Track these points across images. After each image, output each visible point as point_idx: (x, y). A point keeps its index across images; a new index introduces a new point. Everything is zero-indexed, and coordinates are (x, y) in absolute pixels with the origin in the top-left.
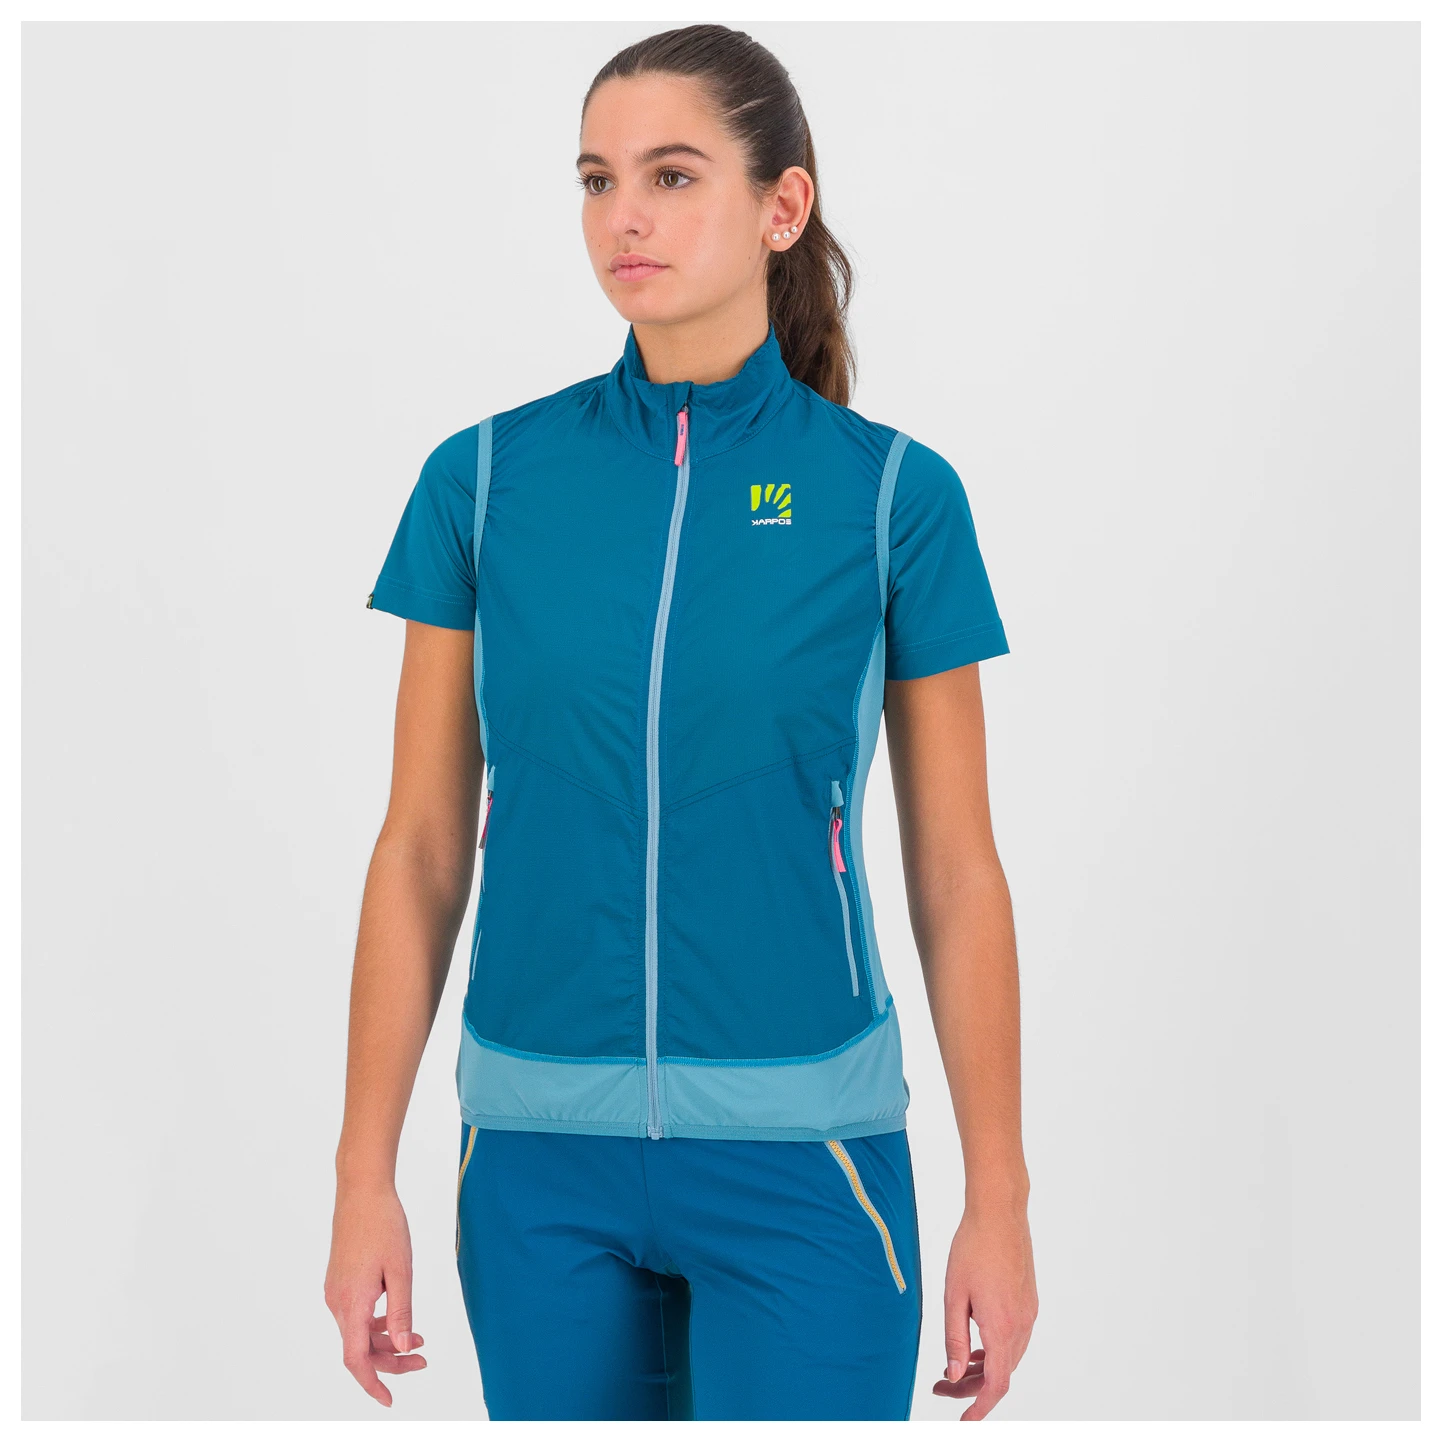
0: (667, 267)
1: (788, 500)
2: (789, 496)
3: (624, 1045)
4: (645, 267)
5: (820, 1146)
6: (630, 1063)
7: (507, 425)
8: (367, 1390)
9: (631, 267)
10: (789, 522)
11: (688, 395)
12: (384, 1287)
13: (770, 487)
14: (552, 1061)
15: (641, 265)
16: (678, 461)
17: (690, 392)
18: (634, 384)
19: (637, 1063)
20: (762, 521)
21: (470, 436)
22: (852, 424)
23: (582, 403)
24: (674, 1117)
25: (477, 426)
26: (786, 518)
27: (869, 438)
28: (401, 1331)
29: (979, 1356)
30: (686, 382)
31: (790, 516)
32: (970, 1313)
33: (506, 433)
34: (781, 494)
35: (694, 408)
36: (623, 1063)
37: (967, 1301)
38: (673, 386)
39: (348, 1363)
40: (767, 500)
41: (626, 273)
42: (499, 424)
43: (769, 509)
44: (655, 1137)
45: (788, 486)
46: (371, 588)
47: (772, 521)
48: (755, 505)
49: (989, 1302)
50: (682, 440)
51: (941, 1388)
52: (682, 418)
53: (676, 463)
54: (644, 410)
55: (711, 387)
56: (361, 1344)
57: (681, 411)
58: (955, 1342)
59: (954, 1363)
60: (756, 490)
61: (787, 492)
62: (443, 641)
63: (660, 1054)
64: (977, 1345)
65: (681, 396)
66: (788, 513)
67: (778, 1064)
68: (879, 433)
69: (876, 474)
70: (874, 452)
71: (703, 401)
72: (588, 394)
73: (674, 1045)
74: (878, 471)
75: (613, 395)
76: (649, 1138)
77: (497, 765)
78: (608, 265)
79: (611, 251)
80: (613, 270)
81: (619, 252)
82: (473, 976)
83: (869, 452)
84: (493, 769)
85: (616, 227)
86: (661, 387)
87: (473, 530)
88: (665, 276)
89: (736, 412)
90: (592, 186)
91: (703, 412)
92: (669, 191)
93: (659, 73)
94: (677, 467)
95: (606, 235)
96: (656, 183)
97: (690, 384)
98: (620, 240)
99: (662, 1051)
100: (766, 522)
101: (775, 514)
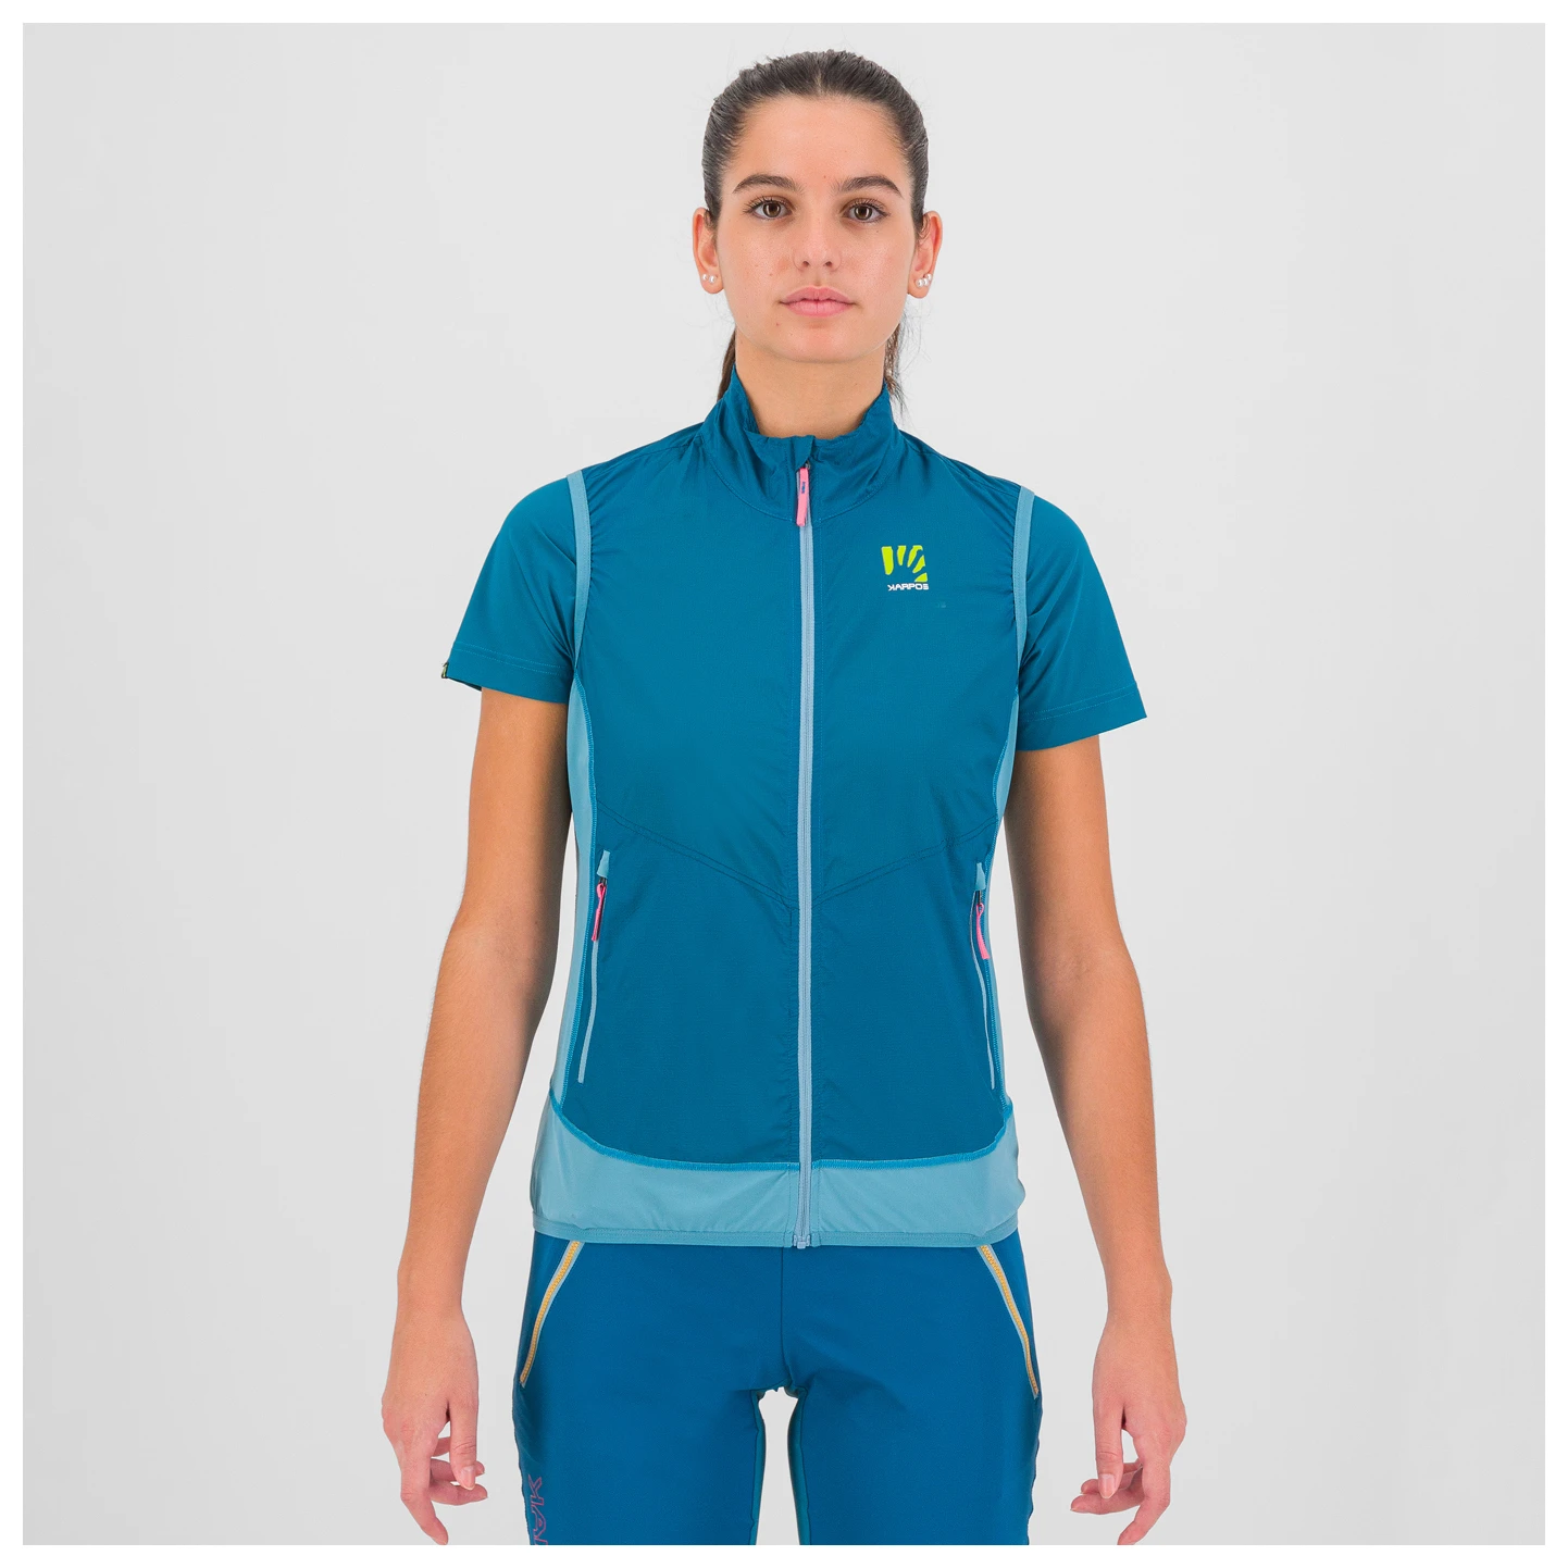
0: (848, 304)
1: (922, 563)
2: (922, 559)
3: (776, 1149)
4: (834, 303)
5: (972, 1254)
6: (781, 1168)
7: (601, 479)
8: (423, 1528)
9: (817, 301)
10: (926, 587)
11: (814, 451)
12: (448, 1417)
13: (902, 549)
14: (692, 1168)
15: (829, 300)
16: (800, 520)
17: (814, 446)
18: (747, 439)
19: (790, 1168)
20: (898, 586)
21: (561, 488)
22: (972, 480)
23: (681, 456)
24: (823, 1224)
25: (566, 479)
26: (922, 583)
27: (994, 495)
28: (466, 1466)
29: (1133, 1469)
30: (808, 436)
31: (926, 580)
32: (1124, 1421)
33: (603, 488)
34: (914, 556)
35: (817, 464)
36: (776, 1166)
37: (1121, 1410)
38: (793, 442)
39: (405, 1498)
40: (901, 563)
41: (811, 308)
42: (591, 481)
43: (904, 573)
44: (801, 1246)
45: (920, 547)
46: (446, 657)
47: (909, 586)
48: (889, 569)
49: (1143, 1413)
50: (803, 500)
51: (1091, 1498)
52: (804, 475)
53: (798, 523)
54: (757, 464)
55: (831, 442)
56: (422, 1479)
57: (804, 467)
58: (1109, 1455)
59: (1105, 1477)
60: (887, 552)
61: (919, 554)
62: (528, 716)
63: (814, 1159)
64: (1130, 1457)
65: (803, 452)
66: (924, 577)
67: (932, 1163)
68: (1002, 488)
69: (1008, 534)
70: (1003, 511)
71: (826, 457)
72: (686, 441)
73: (825, 1150)
74: (1009, 530)
75: (715, 448)
76: (794, 1248)
77: (613, 850)
78: (784, 297)
79: (788, 285)
80: (788, 304)
81: (806, 284)
82: (581, 1079)
83: (997, 510)
84: (606, 854)
85: (810, 258)
86: (779, 442)
87: (575, 595)
88: (851, 313)
89: (860, 467)
90: (760, 211)
91: (824, 467)
92: (861, 224)
93: (848, 98)
94: (799, 527)
95: (783, 265)
96: (847, 215)
97: (814, 443)
98: (810, 274)
99: (817, 1155)
100: (903, 587)
101: (911, 578)
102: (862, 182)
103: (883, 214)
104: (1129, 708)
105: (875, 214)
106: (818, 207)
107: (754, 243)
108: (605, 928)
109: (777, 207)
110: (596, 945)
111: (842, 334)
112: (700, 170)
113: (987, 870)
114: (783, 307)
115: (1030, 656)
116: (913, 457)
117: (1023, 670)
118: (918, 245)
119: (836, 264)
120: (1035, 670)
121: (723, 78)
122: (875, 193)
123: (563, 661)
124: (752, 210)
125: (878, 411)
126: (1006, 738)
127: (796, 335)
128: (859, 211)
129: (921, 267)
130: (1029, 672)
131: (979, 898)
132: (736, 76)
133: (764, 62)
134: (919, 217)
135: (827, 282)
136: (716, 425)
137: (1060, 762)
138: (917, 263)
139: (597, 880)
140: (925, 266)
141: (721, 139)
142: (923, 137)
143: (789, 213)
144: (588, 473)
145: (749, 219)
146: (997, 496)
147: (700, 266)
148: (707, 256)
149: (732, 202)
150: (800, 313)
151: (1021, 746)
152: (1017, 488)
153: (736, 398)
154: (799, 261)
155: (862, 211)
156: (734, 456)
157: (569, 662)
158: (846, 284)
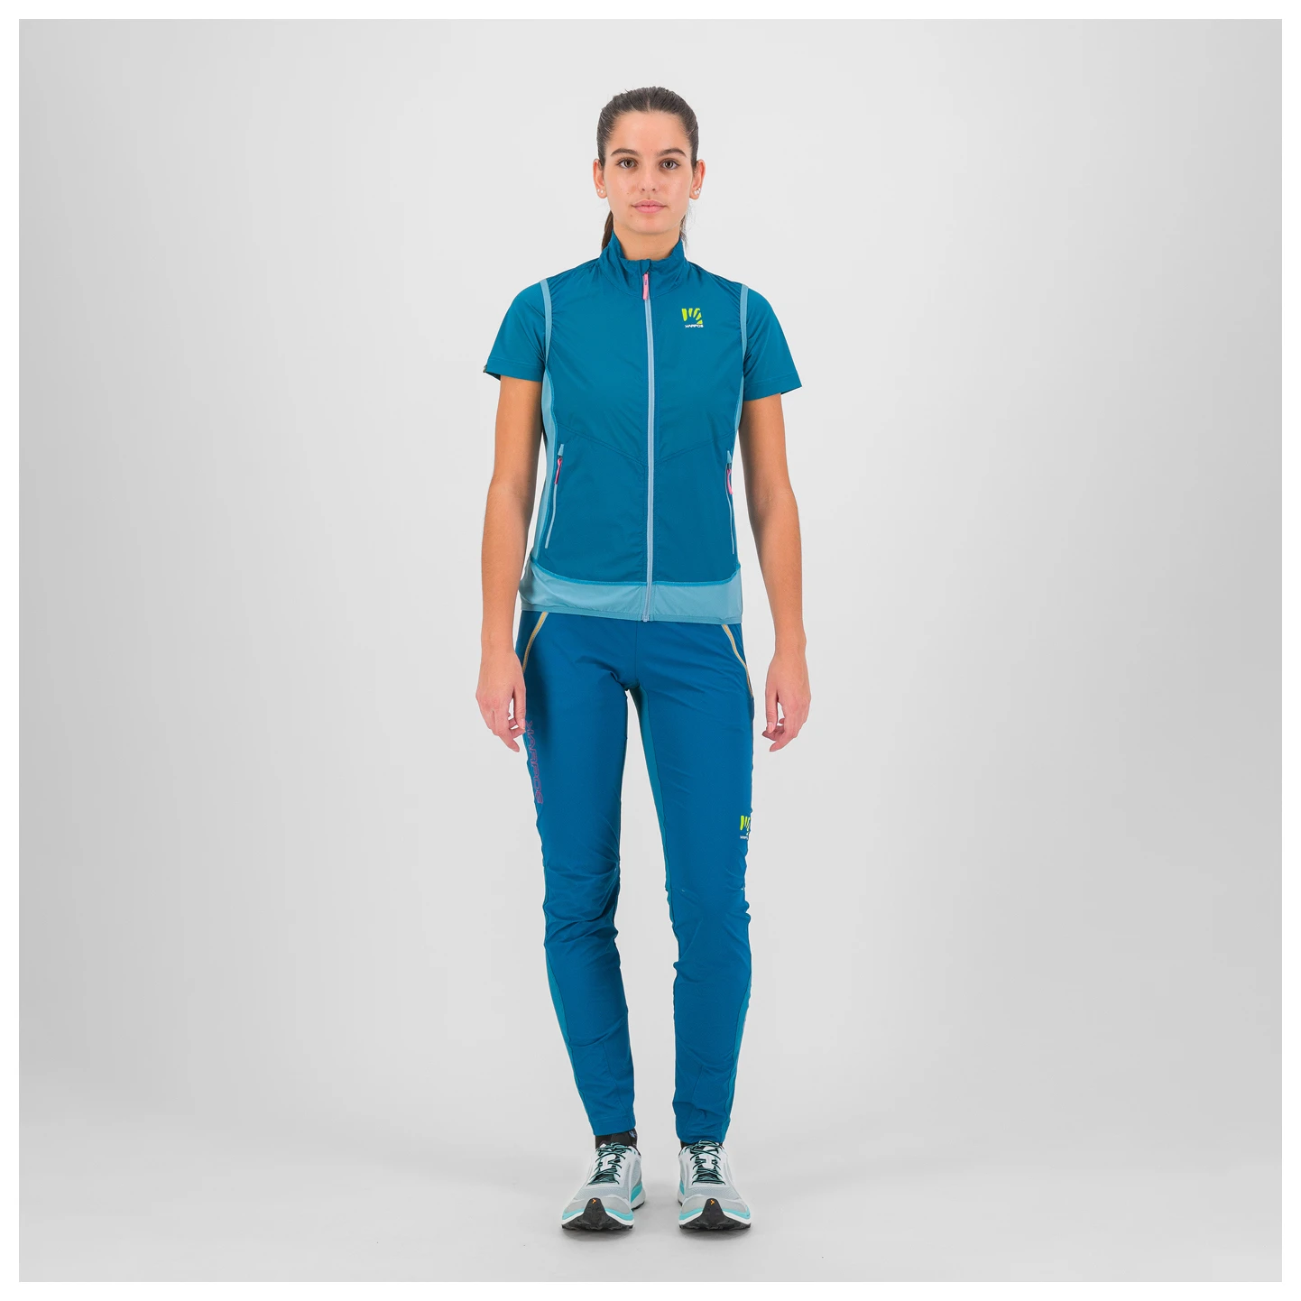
0: (663, 207)
1: (700, 316)
2: (700, 314)
3: (636, 576)
4: (656, 207)
5: (720, 626)
6: (638, 584)
7: (555, 282)
9: (649, 206)
10: (702, 326)
11: (650, 266)
12: (513, 696)
13: (691, 310)
15: (654, 205)
16: (645, 297)
17: (650, 264)
18: (620, 262)
19: (642, 584)
20: (689, 325)
21: (538, 286)
22: (721, 281)
23: (590, 271)
24: (656, 611)
25: (539, 283)
26: (700, 324)
27: (730, 288)
29: (782, 721)
30: (648, 259)
32: (777, 700)
33: (556, 287)
34: (696, 312)
35: (652, 272)
36: (636, 585)
37: (776, 693)
38: (641, 261)
40: (690, 316)
41: (646, 209)
42: (551, 283)
43: (692, 320)
44: (645, 620)
45: (699, 309)
46: (485, 363)
47: (694, 326)
48: (685, 319)
49: (787, 694)
50: (646, 288)
51: (765, 734)
52: (646, 276)
54: (625, 272)
55: (658, 262)
57: (646, 273)
58: (771, 714)
59: (770, 723)
60: (684, 311)
61: (698, 312)
62: (524, 388)
63: (653, 581)
65: (646, 267)
66: (701, 322)
67: (705, 585)
68: (734, 285)
69: (737, 303)
70: (735, 294)
71: (656, 269)
72: (592, 265)
73: (659, 576)
75: (605, 267)
77: (566, 443)
78: (634, 204)
79: (637, 198)
80: (636, 207)
81: (643, 199)
82: (546, 547)
83: (732, 293)
84: (562, 446)
85: (645, 187)
86: (634, 262)
87: (545, 331)
88: (664, 211)
89: (670, 275)
90: (622, 164)
91: (655, 273)
92: (669, 171)
93: (662, 112)
94: (644, 301)
95: (633, 189)
96: (662, 166)
97: (650, 261)
98: (645, 193)
99: (655, 579)
100: (692, 326)
101: (695, 322)
102: (669, 151)
103: (678, 165)
104: (793, 382)
105: (674, 165)
106: (648, 164)
107: (620, 179)
108: (561, 477)
109: (630, 162)
110: (556, 486)
111: (660, 221)
112: (596, 142)
113: (732, 454)
114: (634, 209)
115: (747, 357)
116: (694, 271)
117: (745, 362)
118: (694, 176)
119: (657, 189)
120: (749, 363)
121: (606, 100)
122: (674, 156)
123: (540, 362)
124: (619, 164)
125: (678, 250)
126: (738, 394)
127: (640, 222)
128: (667, 163)
129: (696, 185)
130: (747, 365)
131: (729, 466)
132: (611, 99)
133: (624, 92)
134: (694, 163)
135: (654, 198)
136: (605, 257)
137: (762, 405)
138: (694, 183)
139: (557, 457)
140: (697, 185)
141: (605, 131)
142: (696, 127)
143: (635, 166)
144: (549, 280)
145: (617, 167)
146: (732, 289)
147: (597, 185)
148: (600, 181)
149: (610, 160)
150: (640, 211)
151: (745, 399)
152: (741, 285)
153: (614, 244)
154: (640, 188)
155: (669, 164)
156: (614, 270)
157: (543, 363)
158: (661, 198)
